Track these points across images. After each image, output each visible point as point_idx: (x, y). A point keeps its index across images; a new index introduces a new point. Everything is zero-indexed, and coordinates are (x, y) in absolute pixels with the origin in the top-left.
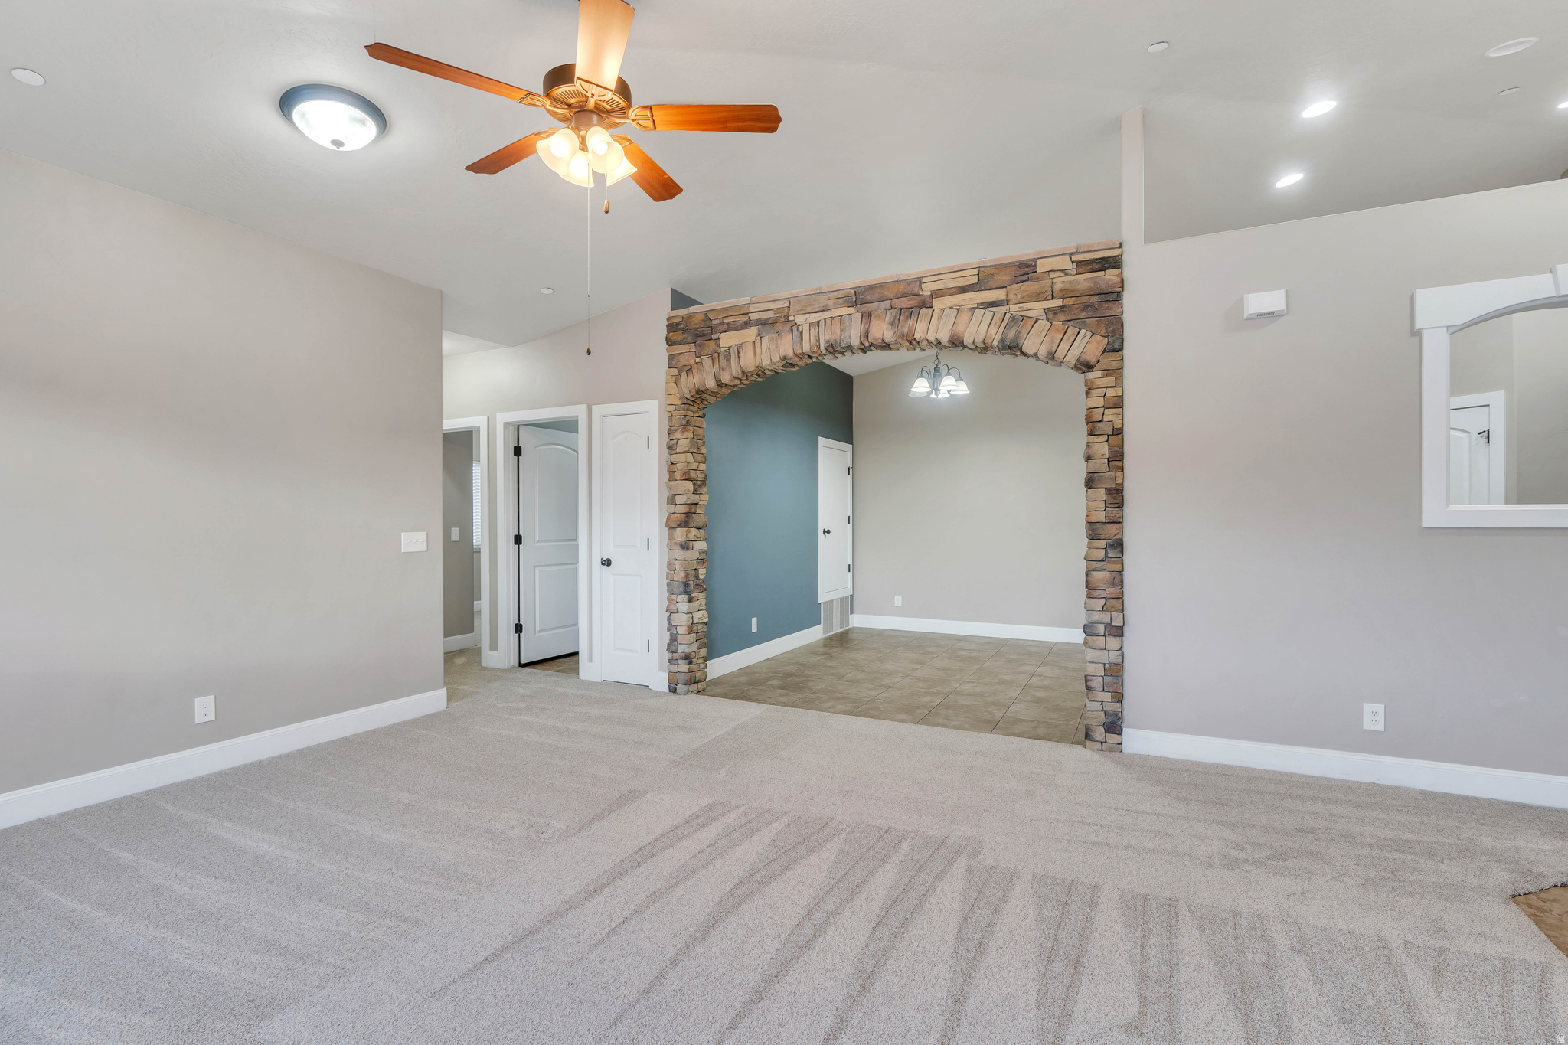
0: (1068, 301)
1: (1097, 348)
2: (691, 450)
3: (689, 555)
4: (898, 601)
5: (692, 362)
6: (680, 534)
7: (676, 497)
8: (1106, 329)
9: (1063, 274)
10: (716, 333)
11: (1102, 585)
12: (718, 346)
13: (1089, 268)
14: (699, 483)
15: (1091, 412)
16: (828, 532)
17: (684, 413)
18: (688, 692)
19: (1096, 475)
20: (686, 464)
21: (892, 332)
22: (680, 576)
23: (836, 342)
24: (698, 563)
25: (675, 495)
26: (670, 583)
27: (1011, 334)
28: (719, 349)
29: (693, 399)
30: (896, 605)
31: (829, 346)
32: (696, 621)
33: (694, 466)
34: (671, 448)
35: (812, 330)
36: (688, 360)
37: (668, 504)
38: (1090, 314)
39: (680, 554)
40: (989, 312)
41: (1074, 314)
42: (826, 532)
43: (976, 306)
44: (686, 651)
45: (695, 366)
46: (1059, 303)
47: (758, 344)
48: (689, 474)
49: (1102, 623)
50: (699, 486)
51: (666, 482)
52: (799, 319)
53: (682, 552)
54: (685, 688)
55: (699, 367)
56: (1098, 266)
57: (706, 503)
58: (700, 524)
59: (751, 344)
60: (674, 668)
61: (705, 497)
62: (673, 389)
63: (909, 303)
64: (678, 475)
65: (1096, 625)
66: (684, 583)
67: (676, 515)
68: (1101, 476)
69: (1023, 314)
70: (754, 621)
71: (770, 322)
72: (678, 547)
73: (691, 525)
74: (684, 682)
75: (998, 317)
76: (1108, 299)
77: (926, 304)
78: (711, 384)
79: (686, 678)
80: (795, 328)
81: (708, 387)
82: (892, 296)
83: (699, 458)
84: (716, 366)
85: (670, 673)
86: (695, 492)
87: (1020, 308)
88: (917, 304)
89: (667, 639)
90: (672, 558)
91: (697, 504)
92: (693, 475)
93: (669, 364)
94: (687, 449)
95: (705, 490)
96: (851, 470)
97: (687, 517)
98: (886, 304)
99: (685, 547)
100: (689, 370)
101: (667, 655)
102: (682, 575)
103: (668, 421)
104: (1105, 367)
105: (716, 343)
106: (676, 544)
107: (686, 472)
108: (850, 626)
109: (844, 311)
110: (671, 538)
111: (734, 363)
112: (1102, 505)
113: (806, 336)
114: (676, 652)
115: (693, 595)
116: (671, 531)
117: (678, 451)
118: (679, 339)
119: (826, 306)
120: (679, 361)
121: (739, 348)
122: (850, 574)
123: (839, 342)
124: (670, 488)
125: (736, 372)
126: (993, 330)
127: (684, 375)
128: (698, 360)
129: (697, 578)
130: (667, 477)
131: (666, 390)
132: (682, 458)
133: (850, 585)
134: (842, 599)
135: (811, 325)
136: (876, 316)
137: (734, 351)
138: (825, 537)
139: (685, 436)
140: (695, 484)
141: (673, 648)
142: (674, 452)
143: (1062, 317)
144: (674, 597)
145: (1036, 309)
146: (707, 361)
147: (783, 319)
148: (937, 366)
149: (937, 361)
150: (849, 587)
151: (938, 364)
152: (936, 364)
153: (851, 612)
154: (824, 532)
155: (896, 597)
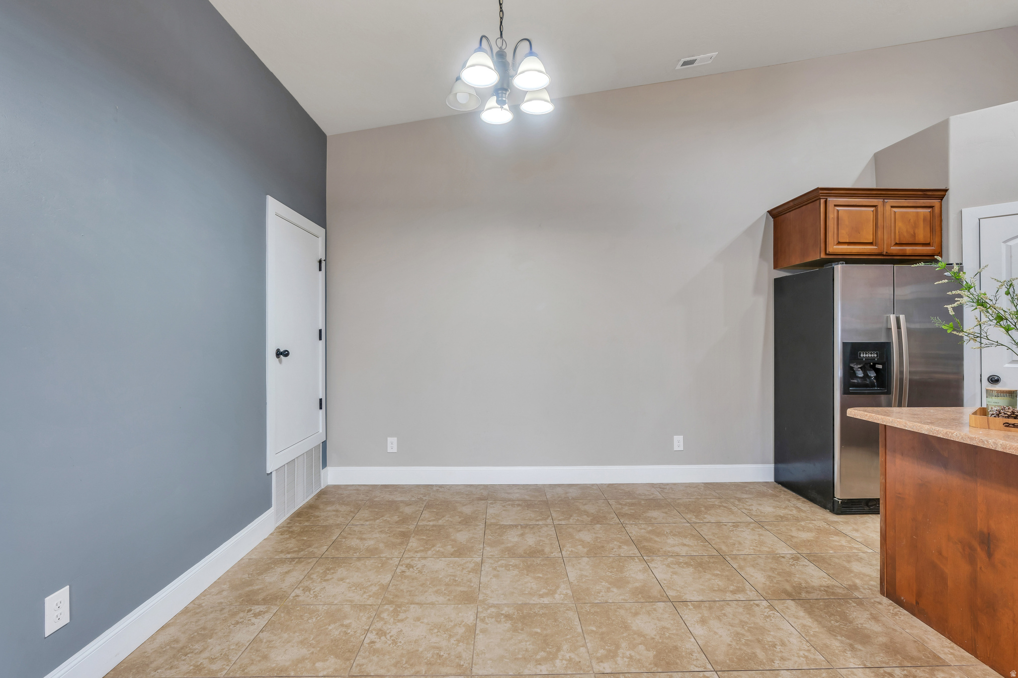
4: (392, 444)
16: (286, 354)
30: (389, 450)
42: (281, 354)
96: (323, 264)
108: (323, 487)
122: (321, 413)
133: (321, 429)
134: (309, 453)
138: (280, 362)
148: (501, 48)
149: (500, 41)
150: (321, 431)
151: (503, 48)
152: (500, 45)
153: (324, 465)
154: (279, 354)
155: (390, 439)
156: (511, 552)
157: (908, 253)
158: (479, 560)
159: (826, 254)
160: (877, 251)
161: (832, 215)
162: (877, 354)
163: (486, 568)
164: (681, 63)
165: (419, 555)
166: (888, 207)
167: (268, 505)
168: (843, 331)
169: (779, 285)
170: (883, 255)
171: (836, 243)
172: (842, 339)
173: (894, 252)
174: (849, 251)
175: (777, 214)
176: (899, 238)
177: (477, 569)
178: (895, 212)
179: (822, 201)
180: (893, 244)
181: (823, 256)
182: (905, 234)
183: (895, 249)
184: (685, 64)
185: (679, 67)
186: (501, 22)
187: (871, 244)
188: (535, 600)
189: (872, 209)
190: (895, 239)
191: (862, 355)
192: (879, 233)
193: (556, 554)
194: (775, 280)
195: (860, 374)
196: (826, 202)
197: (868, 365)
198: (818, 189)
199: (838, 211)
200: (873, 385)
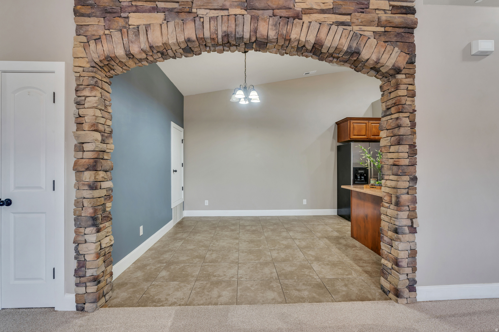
0: (388, 29)
1: (404, 60)
2: (100, 107)
3: (97, 193)
4: (207, 203)
5: (101, 32)
6: (88, 176)
7: (84, 145)
8: (408, 49)
9: (383, 12)
10: (125, 12)
11: (407, 203)
12: (127, 23)
13: (399, 11)
14: (106, 135)
15: (401, 98)
16: (176, 171)
17: (93, 74)
18: (96, 308)
19: (404, 136)
20: (94, 117)
21: (275, 32)
22: (88, 212)
23: (231, 33)
24: (105, 199)
25: (83, 143)
26: (77, 219)
27: (354, 45)
28: (127, 26)
29: (101, 65)
30: (206, 205)
31: (225, 35)
32: (103, 246)
33: (102, 121)
34: (78, 103)
35: (212, 22)
36: (96, 31)
37: (76, 151)
38: (399, 39)
39: (87, 193)
40: (341, 28)
41: (390, 38)
43: (332, 23)
44: (95, 274)
45: (104, 36)
46: (382, 29)
47: (164, 26)
48: (97, 126)
49: (406, 226)
50: (107, 137)
51: (73, 132)
52: (201, 12)
53: (91, 192)
54: (94, 305)
55: (108, 38)
56: (404, 11)
57: (112, 151)
58: (108, 168)
59: (159, 26)
60: (82, 290)
61: (112, 146)
62: (81, 52)
63: (287, 13)
64: (86, 127)
65: (403, 227)
66: (92, 217)
67: (84, 160)
68: (407, 137)
69: (361, 33)
70: (141, 228)
71: (176, 10)
72: (86, 188)
73: (99, 168)
74: (92, 300)
75: (346, 32)
76: (409, 31)
77: (298, 17)
78: (120, 52)
79: (95, 297)
80: (197, 19)
81: (117, 54)
82: (274, 6)
83: (106, 115)
84: (125, 39)
85: (77, 295)
86: (103, 142)
87: (360, 28)
88: (293, 15)
89: (74, 265)
90: (80, 196)
91: (104, 151)
92: (101, 127)
93: (76, 32)
94: (95, 105)
95: (111, 141)
96: (183, 141)
97: (96, 162)
98: (270, 12)
99: (93, 187)
100: (98, 39)
101: (73, 280)
102: (91, 211)
103: (76, 80)
104: (407, 72)
105: (125, 21)
106: (84, 185)
107: (94, 124)
108: (183, 217)
109: (238, 11)
110: (78, 180)
111: (142, 38)
112: (406, 155)
113: (206, 25)
114: (84, 276)
115: (101, 226)
116: (78, 174)
117: (86, 106)
118: (88, 13)
119: (224, 5)
120: (88, 31)
121: (147, 27)
122: (183, 191)
123: (234, 33)
124: (77, 137)
125: (145, 46)
126: (343, 41)
127: (92, 43)
128: (107, 32)
129: (104, 211)
130: (74, 127)
131: (74, 53)
132: (91, 112)
134: (180, 204)
135: (210, 18)
136: (262, 19)
137: (142, 30)
138: (174, 174)
139: (93, 94)
140: (102, 136)
141: (81, 274)
142: (81, 107)
143: (383, 39)
144: (82, 230)
145: (369, 30)
146: (116, 35)
147: (188, 10)
148: (245, 86)
149: (245, 84)
150: (183, 198)
151: (246, 85)
152: (245, 85)
153: (183, 210)
154: (174, 171)
155: (206, 201)
156: (248, 231)
157: (376, 138)
158: (239, 232)
159: (350, 139)
160: (366, 138)
161: (352, 126)
162: (364, 171)
163: (240, 233)
164: (305, 73)
165: (220, 231)
166: (370, 124)
167: (171, 219)
168: (353, 163)
169: (339, 148)
170: (368, 139)
171: (353, 135)
172: (353, 166)
173: (372, 138)
174: (357, 138)
175: (338, 124)
176: (374, 134)
177: (238, 234)
178: (372, 125)
179: (349, 121)
180: (372, 135)
181: (349, 139)
182: (376, 132)
183: (372, 137)
184: (306, 74)
185: (304, 74)
186: (245, 79)
187: (365, 135)
188: (255, 239)
189: (365, 124)
190: (372, 134)
191: (359, 171)
192: (367, 132)
193: (262, 231)
194: (337, 146)
195: (359, 177)
196: (350, 122)
197: (361, 175)
198: (347, 118)
199: (354, 125)
200: (363, 181)
